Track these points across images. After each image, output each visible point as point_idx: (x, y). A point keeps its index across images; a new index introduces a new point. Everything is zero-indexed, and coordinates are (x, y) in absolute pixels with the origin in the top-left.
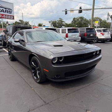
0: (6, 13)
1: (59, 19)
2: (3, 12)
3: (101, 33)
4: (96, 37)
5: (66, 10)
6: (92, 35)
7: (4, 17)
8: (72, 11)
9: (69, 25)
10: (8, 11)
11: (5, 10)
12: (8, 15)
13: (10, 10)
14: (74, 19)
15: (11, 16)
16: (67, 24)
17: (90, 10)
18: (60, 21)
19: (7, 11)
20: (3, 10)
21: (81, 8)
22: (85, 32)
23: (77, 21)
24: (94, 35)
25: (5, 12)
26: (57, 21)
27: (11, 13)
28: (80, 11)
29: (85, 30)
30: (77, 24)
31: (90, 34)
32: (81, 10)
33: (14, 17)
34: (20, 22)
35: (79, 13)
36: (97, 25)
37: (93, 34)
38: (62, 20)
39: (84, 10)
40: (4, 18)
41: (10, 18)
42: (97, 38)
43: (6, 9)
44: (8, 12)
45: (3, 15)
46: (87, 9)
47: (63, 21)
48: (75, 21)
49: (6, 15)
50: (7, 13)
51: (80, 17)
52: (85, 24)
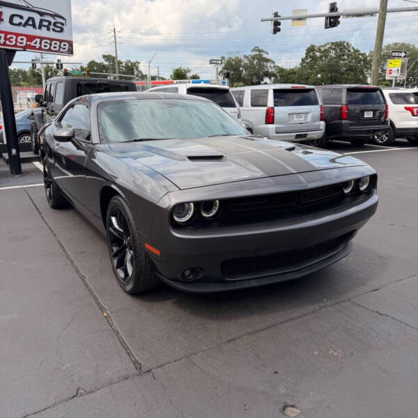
0: (43, 32)
1: (253, 50)
2: (34, 26)
3: (407, 108)
4: (385, 122)
5: (276, 15)
6: (368, 115)
7: (38, 46)
8: (300, 19)
9: (293, 72)
10: (50, 23)
11: (41, 21)
12: (51, 40)
13: (59, 20)
14: (311, 50)
15: (61, 41)
16: (281, 70)
17: (372, 14)
18: (254, 58)
19: (46, 24)
20: (33, 19)
21: (333, 8)
22: (344, 101)
23: (321, 57)
24: (377, 114)
25: (40, 28)
26: (246, 57)
27: (62, 30)
28: (332, 22)
29: (344, 94)
30: (322, 71)
31: (363, 112)
32: (334, 14)
33: (71, 44)
34: (106, 63)
35: (326, 27)
36: (394, 74)
37: (374, 111)
38: (265, 56)
39: (348, 15)
40: (34, 48)
41: (58, 51)
42: (392, 124)
43: (41, 14)
44: (52, 27)
45: (30, 38)
46: (359, 11)
47: (267, 60)
48: (314, 58)
49: (42, 38)
50: (48, 29)
51: (333, 43)
52: (351, 69)
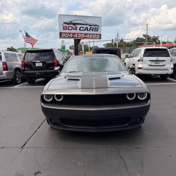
2: (87, 30)
7: (88, 37)
10: (93, 28)
11: (90, 28)
12: (93, 34)
13: (97, 27)
15: (97, 34)
19: (92, 29)
20: (87, 28)
25: (89, 30)
27: (98, 30)
33: (100, 35)
34: (144, 38)
41: (96, 38)
43: (90, 25)
44: (94, 30)
45: (86, 34)
49: (90, 34)
50: (93, 31)
